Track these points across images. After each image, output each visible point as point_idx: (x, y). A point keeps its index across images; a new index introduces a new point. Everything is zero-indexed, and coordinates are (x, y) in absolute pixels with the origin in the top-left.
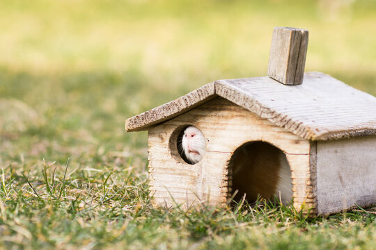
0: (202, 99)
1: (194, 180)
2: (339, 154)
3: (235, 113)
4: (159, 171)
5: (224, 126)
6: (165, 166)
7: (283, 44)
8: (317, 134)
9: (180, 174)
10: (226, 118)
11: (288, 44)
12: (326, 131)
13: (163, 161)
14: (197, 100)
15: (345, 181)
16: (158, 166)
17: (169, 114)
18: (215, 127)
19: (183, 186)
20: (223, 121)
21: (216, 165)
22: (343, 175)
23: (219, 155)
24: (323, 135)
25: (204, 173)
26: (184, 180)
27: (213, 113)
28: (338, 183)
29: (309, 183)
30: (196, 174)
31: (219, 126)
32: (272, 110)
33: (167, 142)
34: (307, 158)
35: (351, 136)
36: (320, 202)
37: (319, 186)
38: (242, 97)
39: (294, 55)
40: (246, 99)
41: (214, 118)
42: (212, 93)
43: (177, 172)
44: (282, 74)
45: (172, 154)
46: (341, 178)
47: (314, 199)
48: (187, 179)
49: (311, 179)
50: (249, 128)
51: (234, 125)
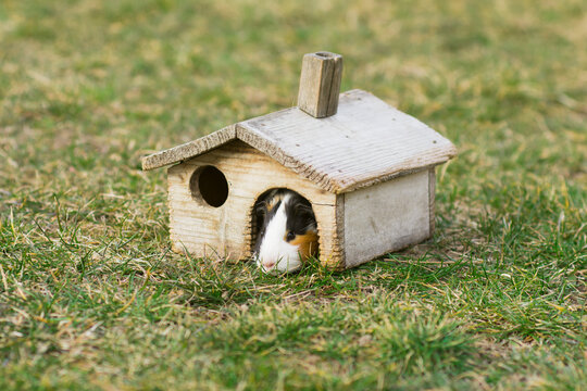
0: (222, 142)
1: (216, 225)
2: (371, 199)
4: (180, 213)
5: (247, 170)
6: (186, 208)
7: (314, 75)
8: (343, 187)
9: (201, 218)
10: (250, 161)
11: (319, 75)
12: (352, 182)
14: (218, 143)
15: (379, 225)
16: (178, 208)
17: (188, 156)
18: (238, 170)
19: (205, 230)
20: (246, 165)
21: (239, 211)
22: (376, 220)
23: (241, 200)
24: (350, 187)
25: (226, 218)
26: (205, 225)
27: (236, 155)
28: (371, 229)
29: (335, 236)
30: (218, 219)
31: (242, 170)
32: (296, 159)
33: (188, 182)
34: (333, 209)
35: (383, 181)
36: (348, 253)
37: (347, 237)
38: (264, 142)
39: (326, 87)
40: (268, 145)
41: (237, 161)
42: (234, 136)
43: (198, 215)
44: (313, 107)
45: (193, 196)
46: (373, 224)
47: (342, 252)
48: (208, 223)
49: (337, 232)
50: (274, 173)
51: (257, 169)
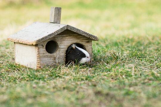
0: (63, 31)
1: (55, 58)
3: (68, 35)
5: (64, 40)
6: (44, 55)
9: (50, 57)
13: (44, 54)
14: (61, 32)
16: (42, 55)
17: (51, 37)
19: (51, 61)
21: (62, 52)
23: (63, 49)
25: (58, 56)
26: (51, 59)
30: (55, 56)
31: (63, 40)
33: (45, 47)
34: (91, 46)
38: (76, 29)
42: (66, 29)
